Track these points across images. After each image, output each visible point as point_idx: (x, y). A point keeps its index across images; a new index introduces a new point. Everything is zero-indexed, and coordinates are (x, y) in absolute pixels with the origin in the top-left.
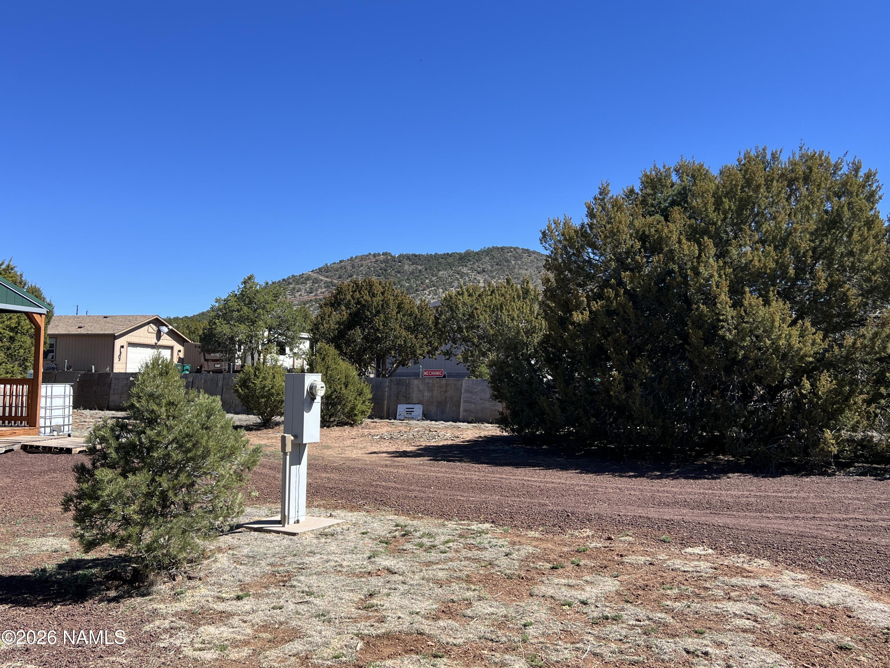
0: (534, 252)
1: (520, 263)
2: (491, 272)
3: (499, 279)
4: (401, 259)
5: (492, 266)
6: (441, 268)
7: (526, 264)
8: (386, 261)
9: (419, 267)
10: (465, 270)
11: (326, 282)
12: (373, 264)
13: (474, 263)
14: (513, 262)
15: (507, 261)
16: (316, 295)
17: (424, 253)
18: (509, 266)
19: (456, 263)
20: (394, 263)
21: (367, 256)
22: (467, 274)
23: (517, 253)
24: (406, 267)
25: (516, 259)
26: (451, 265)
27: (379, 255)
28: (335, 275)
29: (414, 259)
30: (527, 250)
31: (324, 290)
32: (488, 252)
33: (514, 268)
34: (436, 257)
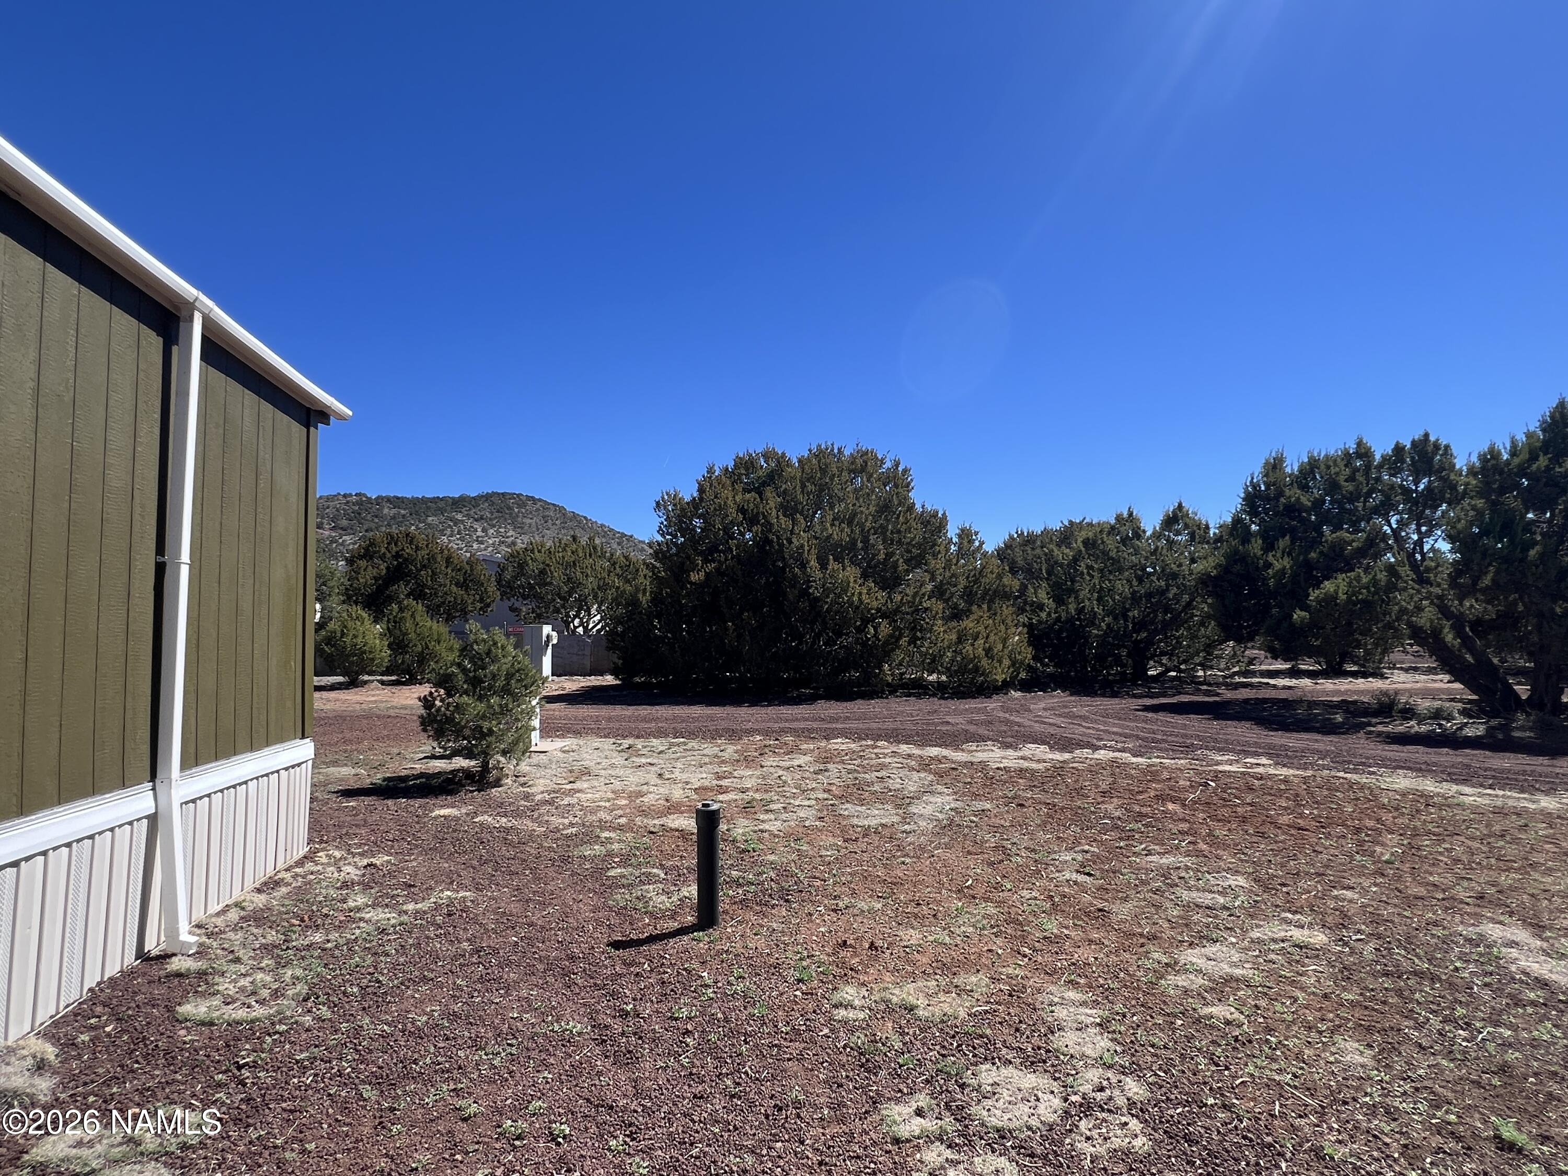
0: (540, 500)
1: (523, 511)
2: (491, 519)
3: (500, 527)
4: (380, 501)
5: (492, 513)
6: (430, 514)
7: (531, 513)
8: (359, 503)
9: (403, 512)
10: (459, 517)
12: (343, 506)
13: (470, 509)
14: (516, 510)
15: (509, 508)
17: (409, 496)
18: (511, 514)
19: (449, 508)
20: (370, 506)
21: (335, 496)
22: (462, 521)
23: (521, 500)
24: (386, 511)
25: (519, 506)
26: (442, 511)
27: (351, 495)
29: (396, 502)
30: (532, 497)
32: (487, 497)
33: (518, 516)
34: (424, 500)
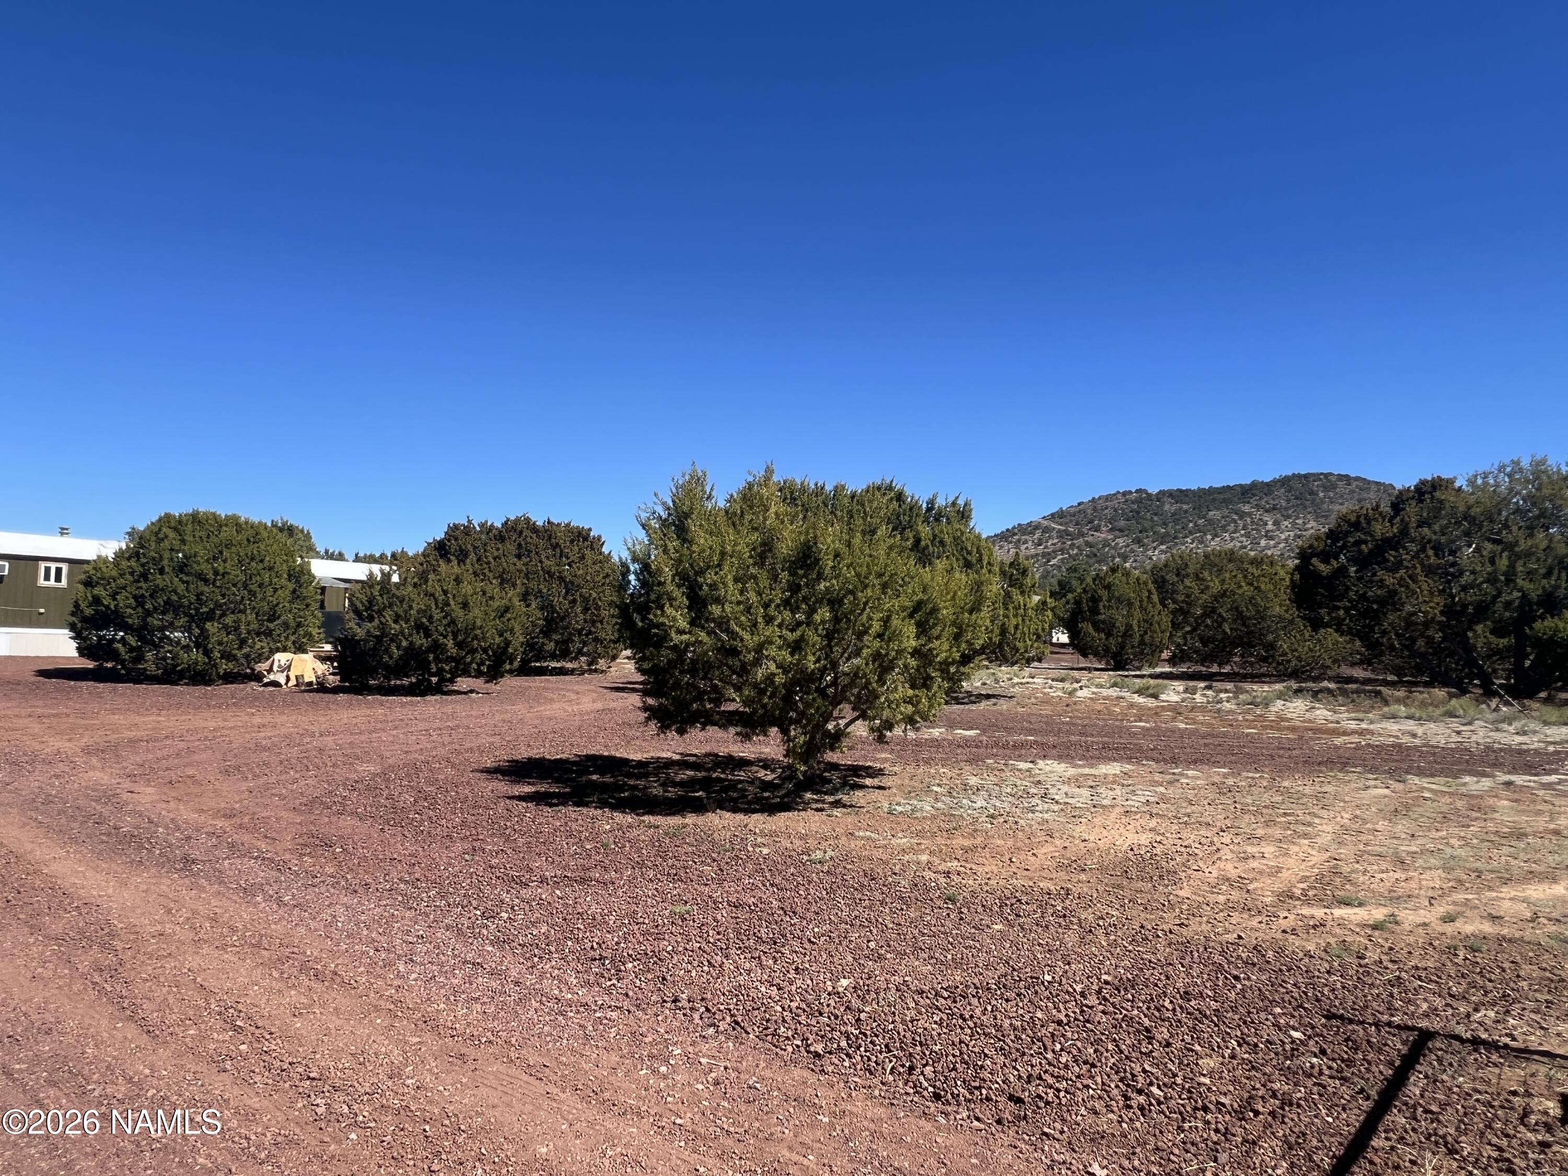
1: (1332, 494)
2: (1286, 509)
3: (1298, 518)
4: (1160, 496)
5: (1288, 501)
6: (1212, 507)
7: (1342, 496)
8: (1139, 501)
9: (1185, 507)
10: (1246, 508)
11: (1059, 531)
12: (1122, 506)
13: (1261, 499)
14: (1321, 495)
15: (1312, 493)
16: (1046, 547)
17: (1194, 487)
18: (1313, 500)
19: (1236, 499)
20: (1149, 503)
21: (1114, 495)
22: (1250, 514)
23: (1329, 481)
24: (1167, 507)
25: (1326, 489)
26: (1226, 502)
27: (1130, 492)
28: (1071, 521)
29: (1179, 496)
31: (1056, 541)
32: (1285, 482)
33: (1322, 502)
34: (1211, 491)
